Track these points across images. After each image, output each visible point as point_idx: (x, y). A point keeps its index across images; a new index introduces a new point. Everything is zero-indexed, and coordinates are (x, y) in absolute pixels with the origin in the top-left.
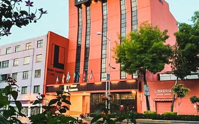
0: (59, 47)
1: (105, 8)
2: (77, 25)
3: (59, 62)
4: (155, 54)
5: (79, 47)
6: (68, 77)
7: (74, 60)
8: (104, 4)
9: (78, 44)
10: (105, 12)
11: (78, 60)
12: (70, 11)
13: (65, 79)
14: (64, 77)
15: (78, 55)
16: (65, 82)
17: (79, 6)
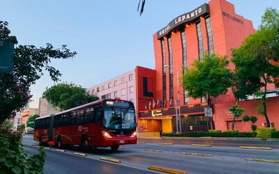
0: (146, 78)
1: (183, 37)
2: (162, 56)
3: (149, 91)
4: (214, 80)
5: (164, 77)
6: (154, 105)
7: (161, 88)
8: (183, 34)
9: (163, 73)
10: (184, 41)
11: (164, 88)
12: (155, 45)
13: (151, 106)
14: (150, 104)
15: (164, 83)
16: (152, 108)
17: (161, 39)
